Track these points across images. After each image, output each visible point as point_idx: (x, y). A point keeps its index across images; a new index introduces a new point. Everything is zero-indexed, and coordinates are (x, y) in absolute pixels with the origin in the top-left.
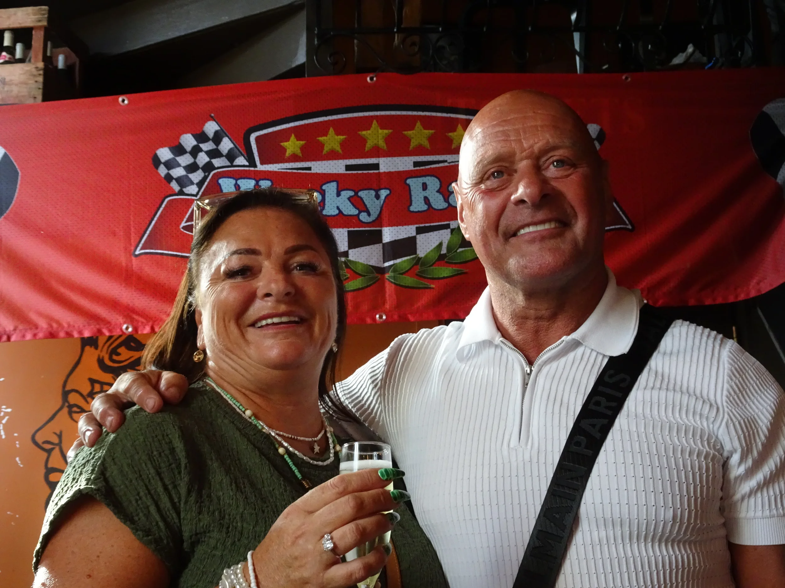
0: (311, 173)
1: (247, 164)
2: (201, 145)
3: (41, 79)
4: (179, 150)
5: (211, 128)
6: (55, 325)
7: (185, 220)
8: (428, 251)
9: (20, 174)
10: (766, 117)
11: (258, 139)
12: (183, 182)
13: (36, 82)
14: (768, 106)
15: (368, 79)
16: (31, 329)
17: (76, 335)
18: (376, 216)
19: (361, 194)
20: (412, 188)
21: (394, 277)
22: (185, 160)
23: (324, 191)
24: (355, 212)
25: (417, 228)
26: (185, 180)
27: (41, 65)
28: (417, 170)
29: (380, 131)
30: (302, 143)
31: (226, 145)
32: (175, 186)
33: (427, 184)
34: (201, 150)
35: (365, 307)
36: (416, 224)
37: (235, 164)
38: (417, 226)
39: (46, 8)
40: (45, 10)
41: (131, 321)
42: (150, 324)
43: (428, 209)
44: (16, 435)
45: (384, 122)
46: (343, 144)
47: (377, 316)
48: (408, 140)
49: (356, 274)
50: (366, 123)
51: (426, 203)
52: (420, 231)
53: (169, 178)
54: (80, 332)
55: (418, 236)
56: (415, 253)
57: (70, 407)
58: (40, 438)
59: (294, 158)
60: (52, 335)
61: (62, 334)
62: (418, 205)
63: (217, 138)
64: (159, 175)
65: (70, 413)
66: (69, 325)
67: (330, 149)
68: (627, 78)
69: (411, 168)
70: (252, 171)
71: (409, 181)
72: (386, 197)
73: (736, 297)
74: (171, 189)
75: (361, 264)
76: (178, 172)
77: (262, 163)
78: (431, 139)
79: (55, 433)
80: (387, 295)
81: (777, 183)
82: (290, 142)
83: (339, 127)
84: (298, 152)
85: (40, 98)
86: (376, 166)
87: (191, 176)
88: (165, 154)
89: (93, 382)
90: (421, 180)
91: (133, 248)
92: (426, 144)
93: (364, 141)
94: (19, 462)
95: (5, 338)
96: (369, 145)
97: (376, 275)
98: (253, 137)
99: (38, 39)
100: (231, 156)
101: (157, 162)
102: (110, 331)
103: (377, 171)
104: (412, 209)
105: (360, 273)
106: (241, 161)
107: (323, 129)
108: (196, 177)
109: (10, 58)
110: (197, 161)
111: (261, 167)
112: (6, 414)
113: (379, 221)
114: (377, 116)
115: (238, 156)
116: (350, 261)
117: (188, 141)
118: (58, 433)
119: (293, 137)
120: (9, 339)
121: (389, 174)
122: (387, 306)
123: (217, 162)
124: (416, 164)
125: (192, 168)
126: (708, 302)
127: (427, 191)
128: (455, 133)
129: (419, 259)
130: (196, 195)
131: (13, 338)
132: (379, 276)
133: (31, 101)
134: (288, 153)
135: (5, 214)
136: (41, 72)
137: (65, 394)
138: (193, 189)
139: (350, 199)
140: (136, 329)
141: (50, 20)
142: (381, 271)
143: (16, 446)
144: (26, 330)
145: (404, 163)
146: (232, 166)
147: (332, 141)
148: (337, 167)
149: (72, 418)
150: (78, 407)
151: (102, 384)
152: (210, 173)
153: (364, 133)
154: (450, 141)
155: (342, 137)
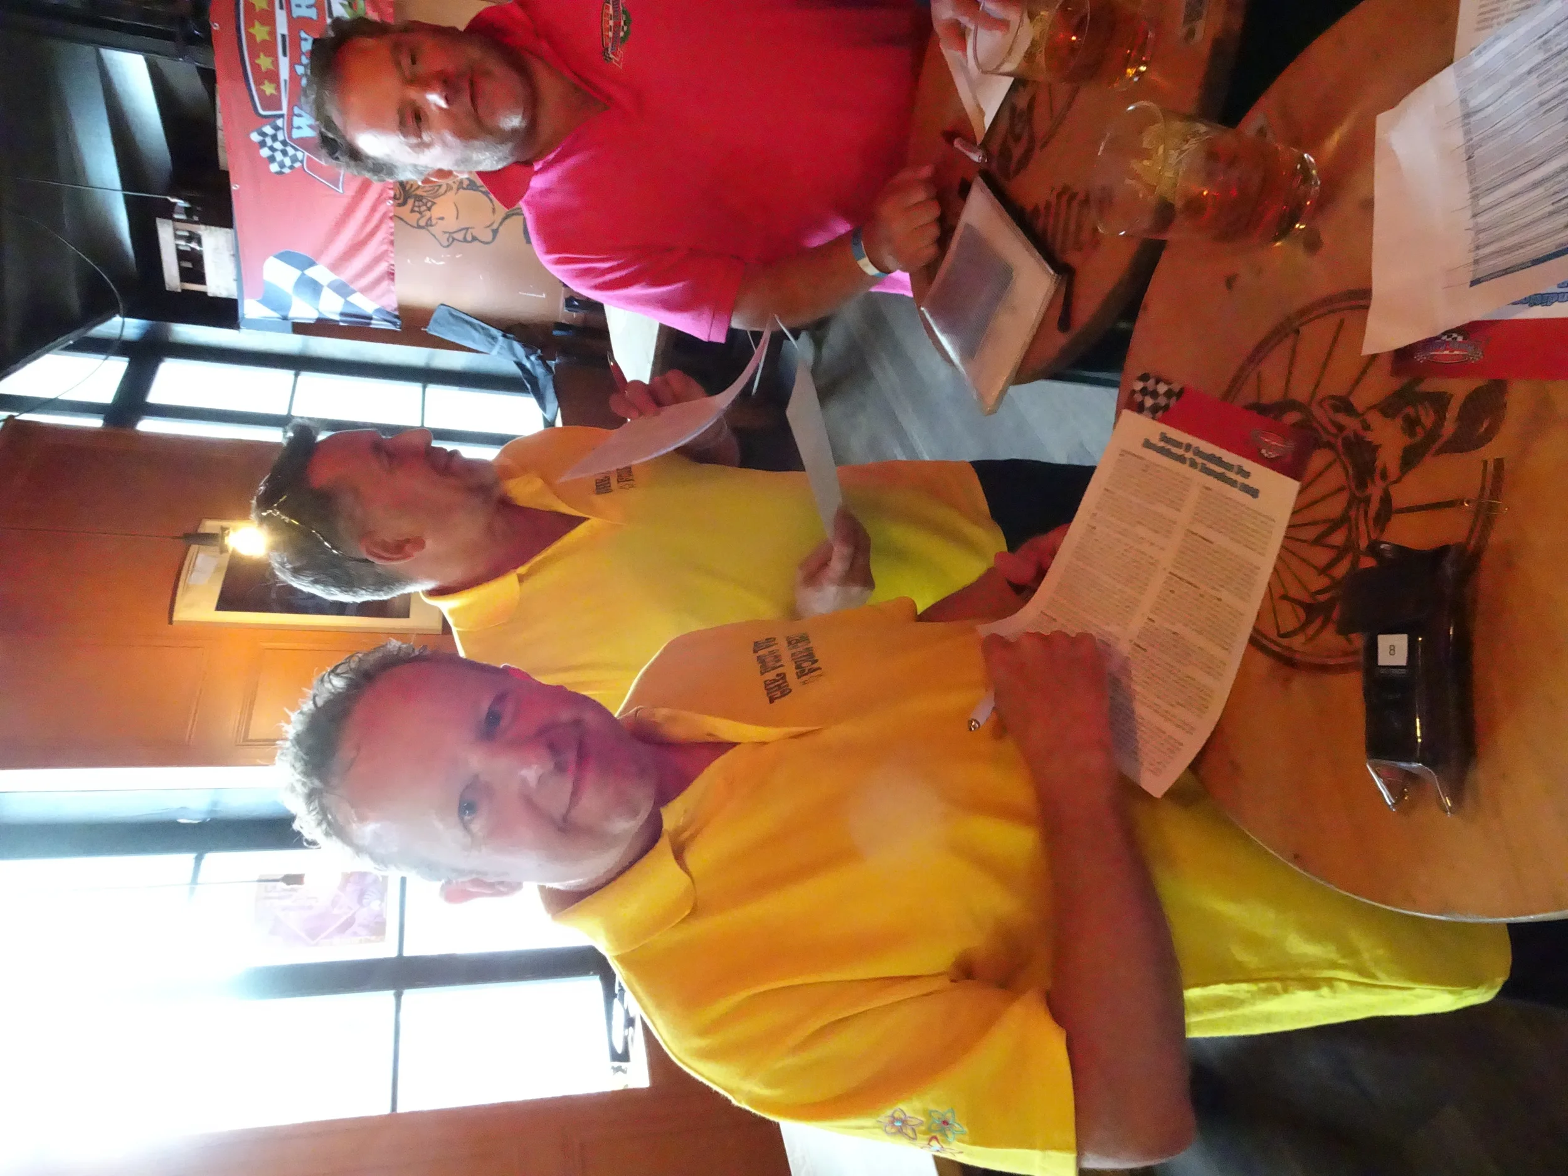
0: (289, 80)
1: (282, 119)
3: (213, 228)
4: (272, 159)
5: (255, 137)
6: (386, 241)
7: (320, 162)
8: (345, 13)
9: (287, 250)
11: (264, 109)
12: (294, 159)
13: (215, 231)
15: (215, 28)
16: (387, 253)
17: (393, 230)
20: (299, 15)
22: (279, 156)
23: (302, 74)
25: (329, 18)
28: (286, 9)
29: (256, 27)
30: (266, 83)
32: (297, 165)
34: (272, 146)
37: (282, 126)
38: (327, 17)
39: (158, 220)
41: (385, 200)
42: (388, 190)
43: (315, 6)
44: (442, 256)
45: (250, 24)
46: (267, 55)
48: (263, 10)
50: (251, 37)
51: (311, 8)
52: (331, 16)
53: (291, 167)
54: (391, 228)
58: (446, 244)
59: (278, 88)
60: (392, 243)
61: (392, 238)
62: (312, 13)
63: (264, 135)
64: (289, 173)
65: (431, 225)
66: (385, 233)
67: (271, 65)
69: (284, 13)
70: (287, 118)
71: (294, 15)
72: (306, 33)
74: (300, 167)
76: (287, 161)
77: (280, 108)
82: (266, 90)
83: (254, 56)
84: (273, 86)
85: (228, 230)
87: (290, 154)
88: (274, 168)
89: (412, 211)
90: (294, 8)
91: (339, 194)
93: (264, 41)
95: (392, 267)
96: (267, 38)
98: (262, 112)
99: (182, 226)
100: (277, 128)
101: (280, 173)
103: (287, 37)
104: (315, 17)
106: (279, 122)
108: (290, 151)
109: (195, 242)
110: (279, 149)
111: (284, 111)
112: (430, 260)
114: (245, 29)
115: (276, 123)
117: (265, 152)
119: (262, 87)
120: (393, 265)
121: (289, 28)
123: (280, 136)
124: (281, 8)
125: (285, 153)
130: (304, 153)
131: (392, 262)
133: (230, 235)
134: (274, 92)
135: (314, 260)
136: (208, 227)
137: (419, 227)
138: (300, 155)
139: (307, 58)
140: (390, 197)
141: (166, 219)
144: (388, 256)
145: (281, 17)
146: (283, 129)
147: (264, 62)
148: (284, 63)
149: (435, 225)
150: (428, 220)
151: (414, 206)
152: (287, 143)
153: (258, 39)
155: (262, 55)
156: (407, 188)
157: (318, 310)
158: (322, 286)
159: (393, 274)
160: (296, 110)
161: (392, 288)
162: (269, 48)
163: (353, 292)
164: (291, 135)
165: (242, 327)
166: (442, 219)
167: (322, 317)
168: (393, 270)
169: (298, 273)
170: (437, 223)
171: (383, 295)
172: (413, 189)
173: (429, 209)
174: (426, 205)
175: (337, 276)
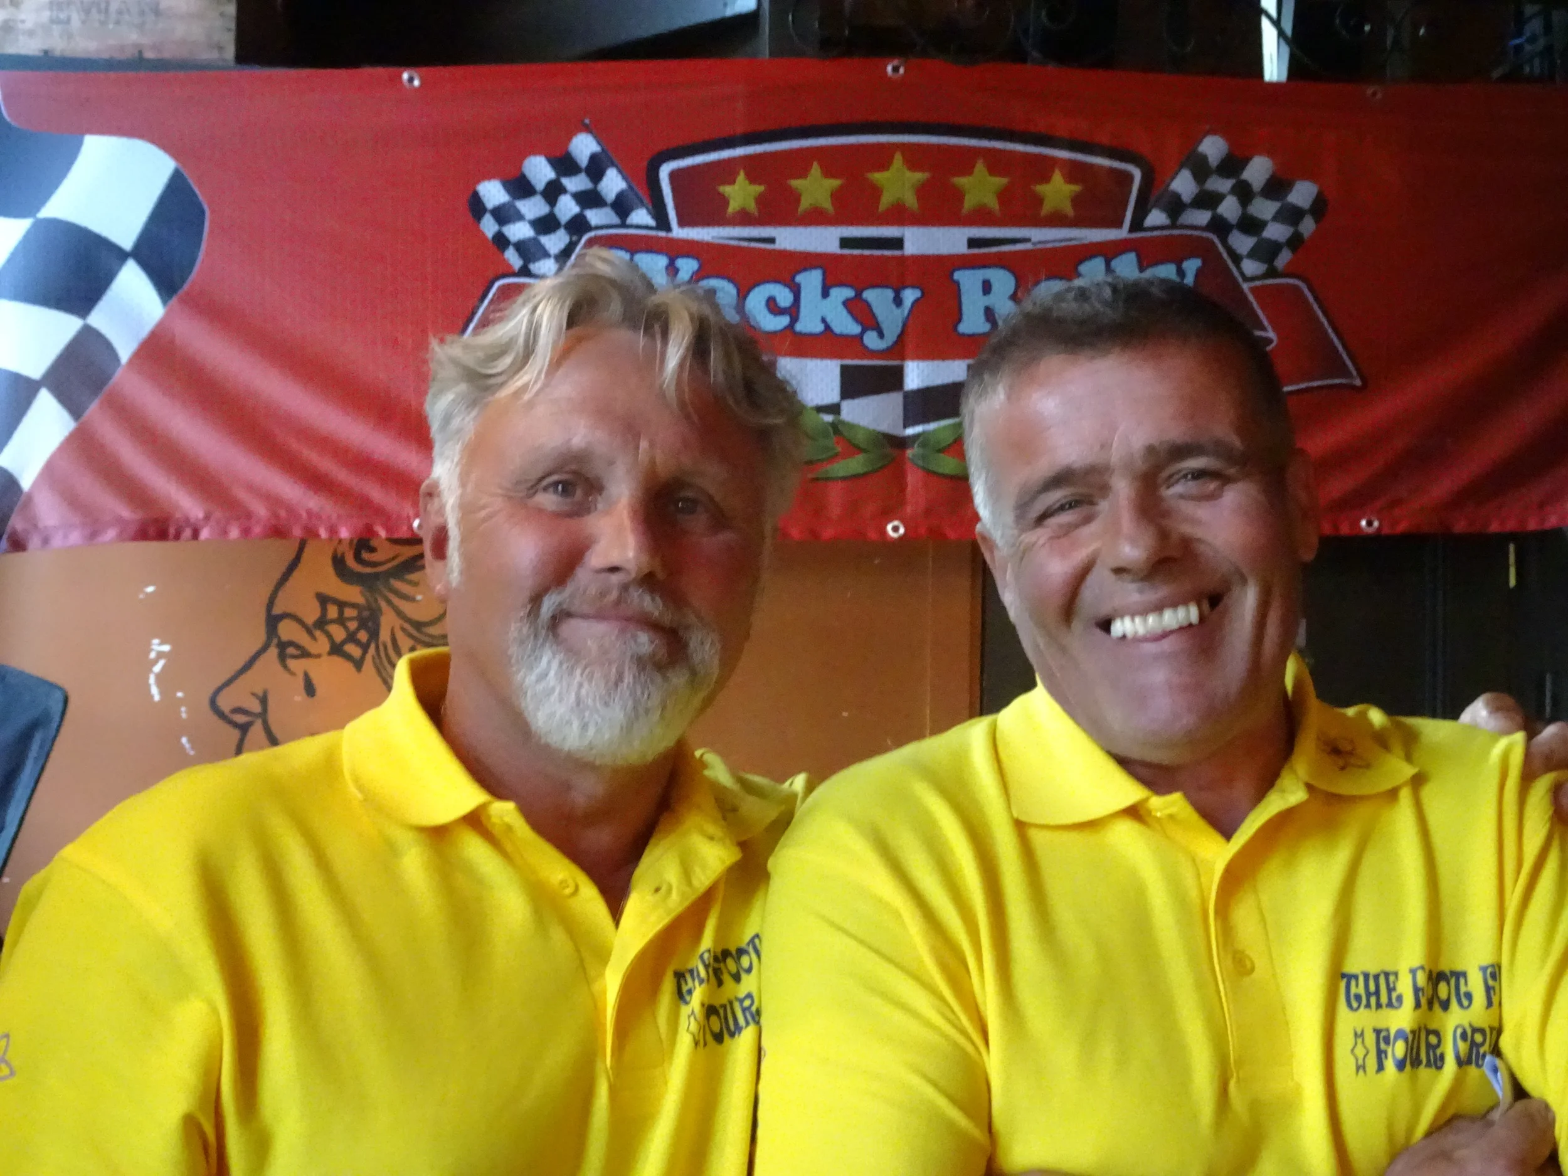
0: (774, 250)
1: (651, 222)
2: (565, 181)
3: (232, 9)
4: (521, 187)
6: (283, 513)
11: (674, 176)
12: (529, 251)
13: (222, 14)
15: (889, 68)
16: (238, 519)
17: (324, 534)
18: (895, 339)
19: (870, 295)
20: (964, 288)
21: (924, 457)
22: (533, 207)
23: (799, 285)
24: (854, 329)
26: (533, 248)
28: (974, 255)
29: (908, 174)
30: (760, 189)
31: (613, 183)
32: (512, 258)
33: (992, 281)
34: (562, 190)
35: (868, 510)
36: (968, 357)
37: (629, 221)
43: (992, 330)
44: (180, 694)
45: (915, 158)
46: (837, 197)
47: (889, 527)
48: (958, 195)
49: (854, 449)
50: (881, 158)
51: (988, 319)
53: (501, 241)
54: (333, 531)
57: (283, 646)
59: (744, 218)
60: (278, 532)
62: (972, 322)
63: (596, 169)
64: (483, 234)
65: (283, 657)
66: (309, 513)
67: (811, 204)
68: (1374, 94)
69: (962, 248)
70: (662, 238)
71: (958, 275)
72: (916, 302)
74: (506, 262)
75: (864, 429)
76: (519, 231)
77: (682, 223)
78: (1004, 196)
79: (254, 694)
80: (909, 490)
82: (736, 187)
83: (831, 162)
84: (752, 206)
86: (898, 243)
87: (545, 240)
88: (493, 192)
89: (324, 600)
90: (981, 275)
92: (993, 203)
93: (876, 192)
94: (187, 746)
95: (188, 533)
96: (886, 200)
97: (889, 450)
98: (665, 171)
100: (622, 207)
101: (477, 207)
102: (388, 530)
103: (897, 253)
104: (964, 328)
105: (862, 445)
106: (641, 216)
107: (799, 163)
108: (555, 242)
110: (557, 210)
111: (679, 233)
112: (160, 655)
113: (900, 349)
114: (903, 144)
115: (636, 208)
116: (843, 423)
117: (539, 170)
118: (261, 694)
119: (741, 177)
120: (196, 535)
121: (923, 260)
122: (909, 509)
123: (595, 216)
124: (973, 243)
125: (545, 225)
127: (991, 295)
128: (1049, 186)
131: (205, 534)
132: (896, 453)
133: (212, 55)
134: (733, 207)
135: (181, 292)
137: (272, 622)
138: (548, 266)
139: (847, 303)
142: (900, 443)
143: (181, 717)
144: (228, 520)
145: (951, 240)
146: (624, 225)
147: (815, 188)
148: (824, 240)
149: (285, 667)
150: (297, 646)
151: (342, 605)
152: (579, 237)
153: (878, 177)
154: (1039, 201)
155: (835, 183)
156: (397, 584)
159: (162, 535)
161: (111, 534)
162: (855, 202)
163: (75, 411)
164: (610, 244)
166: (310, 689)
168: (177, 537)
169: (125, 235)
170: (292, 674)
171: (73, 501)
172: (396, 601)
173: (336, 650)
174: (352, 638)
175: (131, 361)
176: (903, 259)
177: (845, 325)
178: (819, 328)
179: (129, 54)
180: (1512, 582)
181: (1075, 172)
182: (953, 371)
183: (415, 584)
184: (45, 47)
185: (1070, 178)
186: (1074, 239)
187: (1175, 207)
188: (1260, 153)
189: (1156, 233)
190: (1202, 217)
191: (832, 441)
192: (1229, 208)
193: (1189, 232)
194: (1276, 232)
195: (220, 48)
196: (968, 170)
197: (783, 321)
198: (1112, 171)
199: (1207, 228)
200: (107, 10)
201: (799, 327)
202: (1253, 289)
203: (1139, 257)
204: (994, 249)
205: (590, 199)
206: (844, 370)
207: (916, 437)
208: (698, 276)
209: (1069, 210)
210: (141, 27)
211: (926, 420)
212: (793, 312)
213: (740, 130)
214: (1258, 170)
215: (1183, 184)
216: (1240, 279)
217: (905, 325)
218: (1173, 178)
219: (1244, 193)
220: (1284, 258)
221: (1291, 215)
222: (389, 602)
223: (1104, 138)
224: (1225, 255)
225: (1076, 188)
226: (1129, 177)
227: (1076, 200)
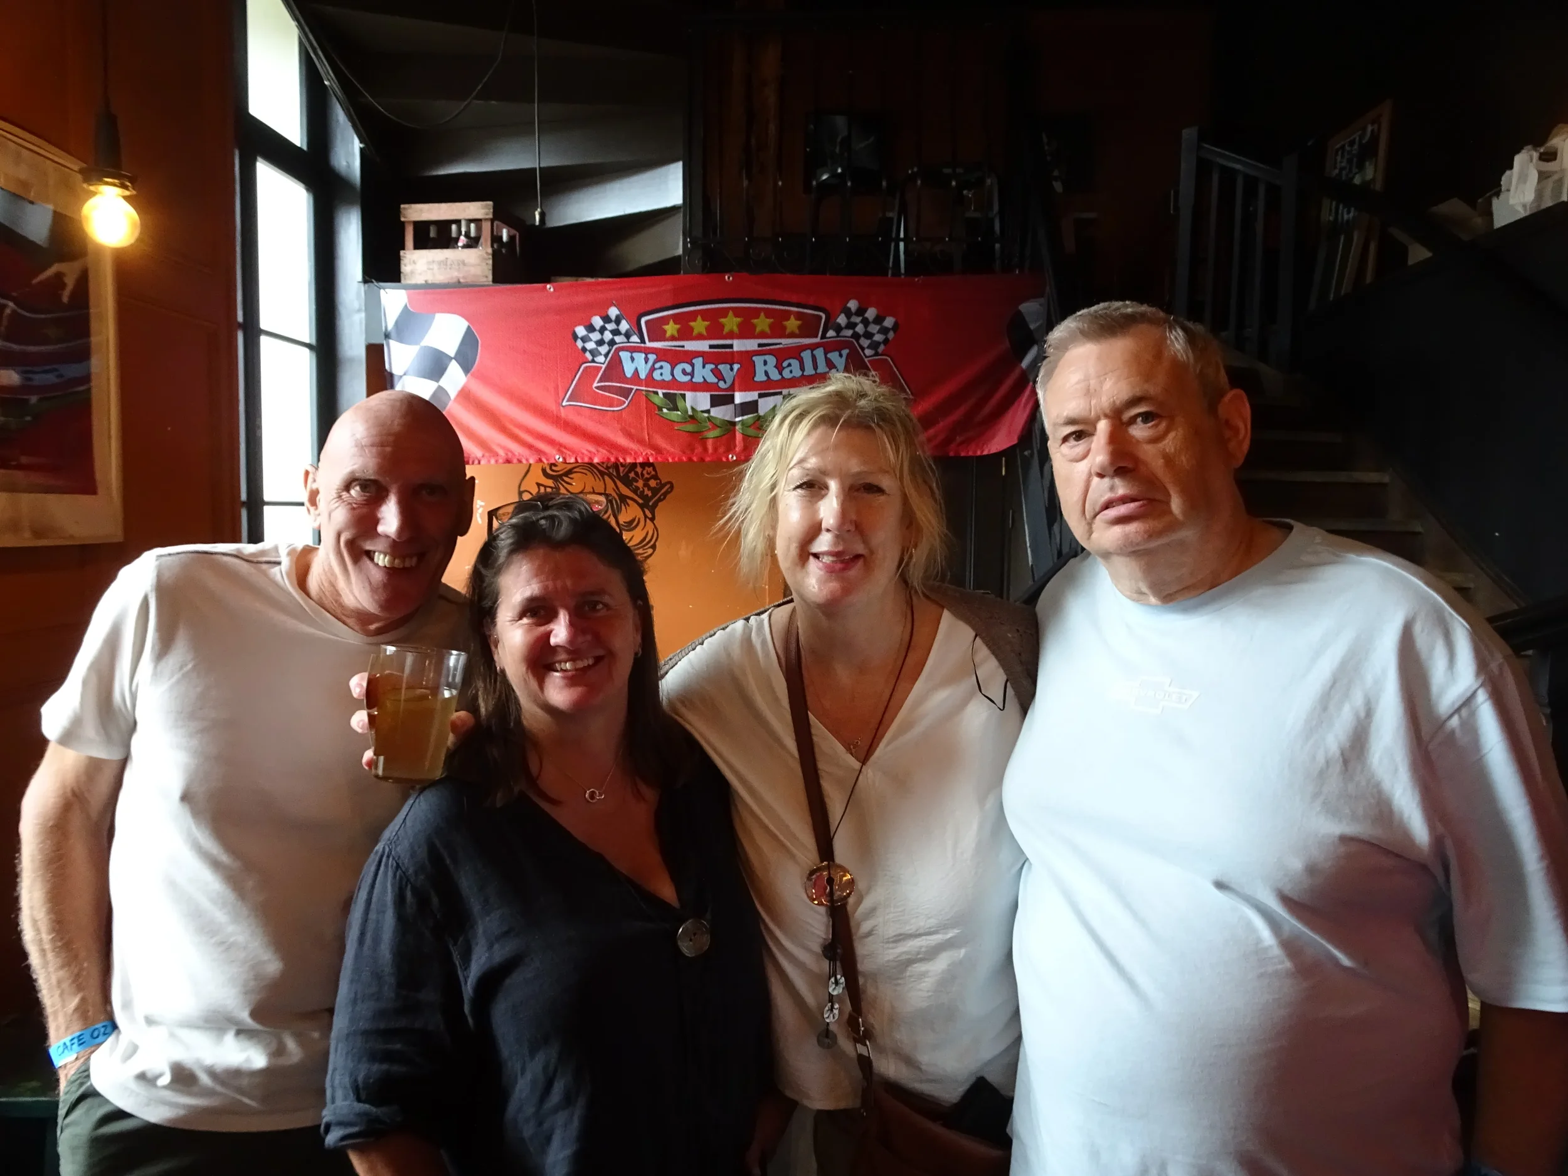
0: (685, 350)
1: (639, 341)
2: (607, 325)
3: (491, 262)
4: (591, 328)
5: (613, 312)
6: (510, 454)
7: (596, 381)
8: (767, 411)
9: (479, 340)
10: (1019, 313)
11: (647, 322)
12: (594, 353)
13: (487, 264)
14: (1021, 305)
15: (726, 277)
16: (494, 456)
17: (524, 461)
18: (731, 384)
19: (719, 367)
20: (756, 363)
21: (742, 428)
22: (596, 336)
23: (694, 364)
24: (716, 380)
25: (759, 394)
26: (595, 352)
27: (490, 250)
28: (760, 350)
29: (735, 319)
30: (678, 326)
31: (624, 326)
32: (588, 356)
33: (767, 360)
34: (606, 329)
35: (721, 450)
36: (759, 390)
37: (630, 340)
38: (759, 392)
39: (491, 203)
40: (489, 205)
41: (561, 452)
42: (574, 456)
43: (767, 380)
45: (737, 312)
46: (707, 328)
47: (730, 456)
48: (754, 327)
49: (715, 426)
50: (724, 313)
51: (766, 375)
52: (761, 396)
53: (584, 350)
54: (527, 460)
55: (760, 400)
56: (757, 412)
59: (673, 338)
60: (508, 461)
61: (515, 461)
62: (760, 377)
63: (618, 321)
66: (519, 454)
67: (698, 332)
69: (756, 348)
70: (642, 347)
71: (754, 358)
72: (738, 369)
73: (982, 452)
74: (586, 358)
75: (720, 419)
76: (590, 345)
77: (650, 341)
78: (771, 326)
80: (737, 441)
81: (1022, 368)
82: (670, 326)
83: (705, 315)
84: (676, 334)
85: (490, 278)
86: (731, 346)
87: (600, 349)
88: (581, 331)
89: (539, 485)
90: (762, 358)
91: (560, 401)
92: (767, 330)
93: (722, 326)
95: (476, 462)
96: (726, 330)
97: (729, 427)
98: (643, 320)
99: (486, 227)
100: (627, 335)
101: (575, 337)
102: (547, 460)
103: (731, 350)
105: (718, 425)
107: (693, 316)
108: (604, 349)
109: (467, 242)
110: (604, 337)
111: (649, 344)
112: (481, 506)
113: (732, 388)
114: (732, 307)
115: (633, 335)
116: (712, 417)
117: (597, 322)
120: (479, 463)
121: (741, 353)
122: (737, 449)
123: (618, 339)
124: (760, 345)
125: (600, 343)
126: (963, 454)
127: (767, 366)
128: (789, 322)
129: (760, 416)
130: (603, 364)
132: (732, 427)
133: (485, 279)
134: (668, 334)
135: (471, 372)
136: (491, 257)
137: (521, 493)
138: (601, 359)
139: (712, 370)
140: (564, 459)
141: (494, 213)
142: (734, 424)
144: (490, 457)
145: (751, 345)
146: (629, 342)
147: (699, 326)
148: (703, 346)
151: (545, 487)
152: (612, 347)
153: (722, 320)
154: (785, 328)
155: (707, 323)
156: (566, 479)
157: (405, 374)
158: (437, 381)
160: (652, 357)
162: (715, 331)
164: (623, 350)
165: (366, 285)
167: (396, 379)
168: (473, 463)
169: (452, 352)
172: (565, 485)
175: (456, 399)
176: (733, 353)
177: (712, 379)
178: (701, 380)
179: (455, 280)
180: (1004, 473)
181: (799, 316)
182: (752, 396)
183: (572, 478)
184: (425, 279)
185: (797, 319)
186: (800, 343)
187: (838, 329)
188: (871, 307)
189: (832, 339)
190: (849, 333)
191: (708, 424)
192: (860, 329)
193: (842, 339)
194: (878, 338)
195: (487, 277)
196: (757, 317)
197: (687, 378)
198: (814, 315)
199: (852, 336)
200: (446, 265)
201: (694, 380)
202: (869, 361)
203: (824, 349)
204: (768, 348)
205: (616, 332)
206: (712, 396)
207: (740, 421)
208: (655, 362)
209: (797, 331)
210: (459, 270)
211: (743, 415)
212: (692, 374)
213: (670, 304)
214: (871, 313)
215: (842, 320)
216: (864, 357)
217: (734, 380)
218: (838, 317)
219: (866, 322)
220: (882, 348)
221: (883, 331)
222: (563, 486)
223: (811, 301)
224: (858, 348)
225: (799, 322)
226: (821, 318)
227: (800, 327)
